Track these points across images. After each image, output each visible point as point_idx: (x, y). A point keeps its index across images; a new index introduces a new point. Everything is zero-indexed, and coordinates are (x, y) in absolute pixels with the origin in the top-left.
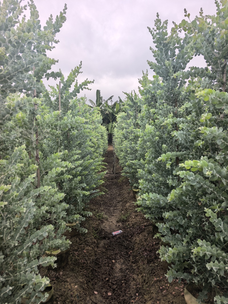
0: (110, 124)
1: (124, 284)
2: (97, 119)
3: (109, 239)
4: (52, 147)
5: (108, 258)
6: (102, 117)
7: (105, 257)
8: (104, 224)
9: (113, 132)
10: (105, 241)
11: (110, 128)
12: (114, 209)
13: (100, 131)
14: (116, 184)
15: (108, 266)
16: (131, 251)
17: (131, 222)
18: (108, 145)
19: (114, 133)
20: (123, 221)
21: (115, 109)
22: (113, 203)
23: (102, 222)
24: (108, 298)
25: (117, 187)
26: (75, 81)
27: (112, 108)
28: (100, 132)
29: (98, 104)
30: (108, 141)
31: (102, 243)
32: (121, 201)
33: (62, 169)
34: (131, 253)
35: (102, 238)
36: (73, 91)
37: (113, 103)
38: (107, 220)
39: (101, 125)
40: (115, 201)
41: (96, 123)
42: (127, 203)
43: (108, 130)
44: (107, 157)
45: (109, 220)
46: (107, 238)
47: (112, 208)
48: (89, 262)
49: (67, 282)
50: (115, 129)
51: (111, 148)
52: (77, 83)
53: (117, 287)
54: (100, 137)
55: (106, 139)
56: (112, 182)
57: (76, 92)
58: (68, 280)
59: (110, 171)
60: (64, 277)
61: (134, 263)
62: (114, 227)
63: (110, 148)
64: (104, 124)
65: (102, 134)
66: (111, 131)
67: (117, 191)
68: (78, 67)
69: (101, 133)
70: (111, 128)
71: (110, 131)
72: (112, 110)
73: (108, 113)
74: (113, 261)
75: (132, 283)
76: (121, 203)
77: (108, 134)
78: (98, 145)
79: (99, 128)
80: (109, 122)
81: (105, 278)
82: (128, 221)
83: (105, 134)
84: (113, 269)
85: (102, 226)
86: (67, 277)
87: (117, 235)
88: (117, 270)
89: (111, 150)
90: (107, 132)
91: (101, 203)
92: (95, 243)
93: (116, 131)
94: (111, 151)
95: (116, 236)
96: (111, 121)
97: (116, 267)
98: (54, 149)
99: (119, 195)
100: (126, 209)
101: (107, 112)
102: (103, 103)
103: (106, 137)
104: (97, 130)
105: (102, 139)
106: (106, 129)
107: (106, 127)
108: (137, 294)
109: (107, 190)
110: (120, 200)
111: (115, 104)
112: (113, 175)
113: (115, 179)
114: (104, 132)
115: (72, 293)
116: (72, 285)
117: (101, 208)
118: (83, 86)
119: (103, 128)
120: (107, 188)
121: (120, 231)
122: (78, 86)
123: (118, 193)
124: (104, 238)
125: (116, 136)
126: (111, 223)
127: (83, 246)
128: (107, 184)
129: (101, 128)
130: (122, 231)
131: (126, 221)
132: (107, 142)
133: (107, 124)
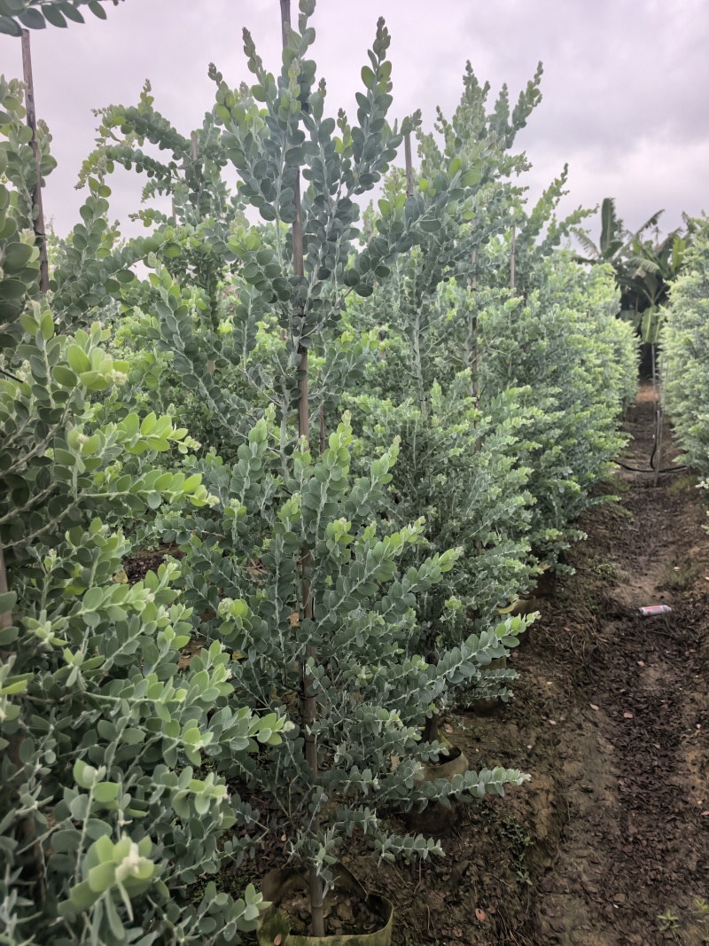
0: (650, 313)
1: (666, 706)
2: (602, 303)
3: (631, 619)
4: (493, 381)
5: (625, 655)
6: (619, 293)
7: (618, 653)
8: (618, 590)
9: (659, 337)
10: (620, 623)
11: (647, 326)
12: (649, 561)
13: (612, 336)
14: (661, 499)
15: (627, 669)
16: (692, 651)
17: (700, 589)
18: (641, 384)
19: (660, 341)
20: (676, 588)
21: (669, 260)
22: (649, 546)
23: (613, 585)
24: (623, 722)
25: (664, 508)
26: (551, 217)
27: (660, 255)
28: (611, 342)
29: (609, 247)
30: (641, 369)
31: (610, 627)
32: (673, 543)
33: (524, 421)
34: (691, 653)
35: (611, 615)
36: (545, 243)
37: (662, 238)
38: (626, 581)
39: (617, 317)
40: (653, 543)
41: (601, 314)
42: (691, 547)
43: (639, 332)
44: (635, 421)
45: (633, 584)
46: (624, 619)
47: (641, 559)
48: (577, 652)
49: (528, 671)
50: (667, 330)
51: (649, 395)
52: (554, 221)
53: (647, 708)
54: (611, 356)
55: (630, 362)
56: (649, 494)
57: (551, 244)
58: (531, 668)
59: (642, 463)
60: (521, 662)
61: (698, 673)
62: (646, 598)
63: (645, 394)
64: (627, 313)
65: (617, 346)
66: (652, 336)
67: (660, 518)
68: (557, 181)
69: (615, 343)
70: (652, 325)
71: (646, 336)
72: (659, 265)
73: (643, 275)
74: (641, 663)
75: (688, 708)
76: (672, 548)
77: (641, 347)
78: (603, 381)
79: (608, 327)
80: (644, 306)
81: (618, 689)
82: (692, 589)
83: (629, 347)
84: (638, 676)
85: (613, 593)
86: (529, 665)
87: (655, 615)
88: (651, 680)
89: (650, 399)
90: (638, 339)
91: (611, 543)
92: (591, 621)
93: (667, 334)
94: (648, 403)
95: (649, 616)
96: (652, 302)
97: (648, 675)
98: (497, 385)
99: (670, 527)
100: (688, 562)
101: (639, 272)
102: (625, 241)
103: (633, 357)
104: (602, 335)
105: (618, 362)
106: (633, 328)
107: (632, 325)
108: (699, 726)
109: (629, 513)
110: (671, 539)
111: (670, 243)
112: (652, 476)
113: (658, 486)
114: (627, 342)
115: (540, 691)
116: (540, 678)
117: (609, 556)
118: (570, 226)
119: (624, 327)
120: (629, 510)
121: (662, 608)
122: (557, 226)
123: (666, 522)
124: (618, 617)
125: (669, 353)
126: (638, 591)
127: (561, 618)
128: (632, 499)
129: (614, 329)
130: (669, 609)
131: (684, 588)
132: (636, 372)
133: (639, 314)
